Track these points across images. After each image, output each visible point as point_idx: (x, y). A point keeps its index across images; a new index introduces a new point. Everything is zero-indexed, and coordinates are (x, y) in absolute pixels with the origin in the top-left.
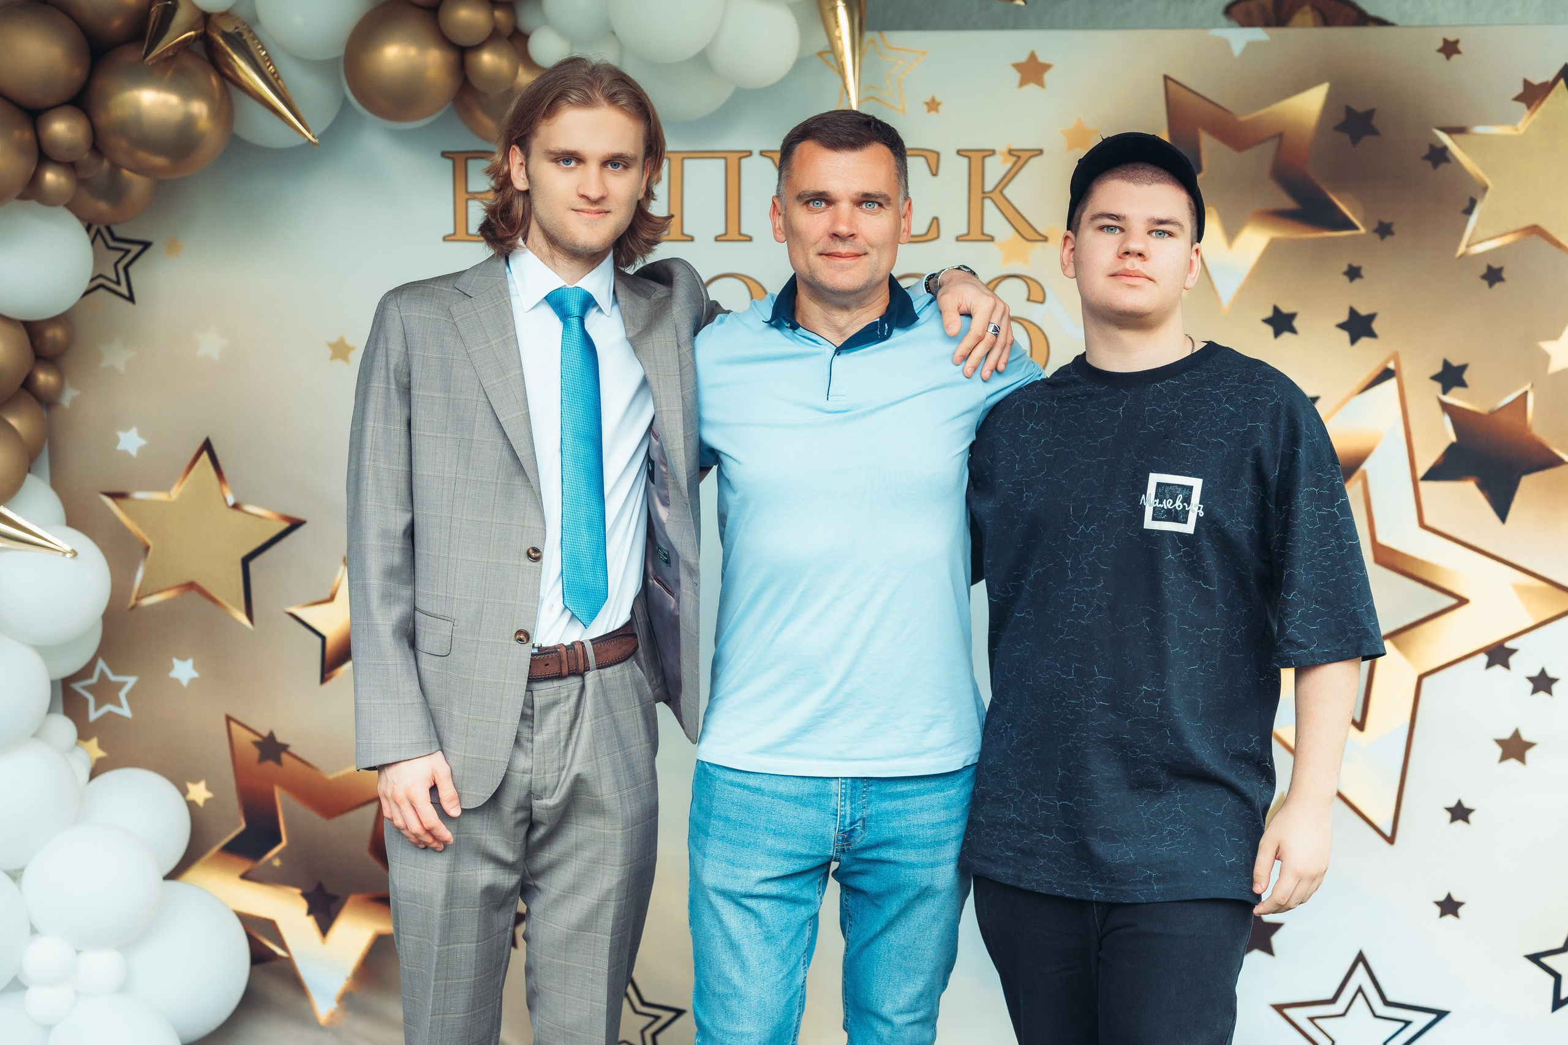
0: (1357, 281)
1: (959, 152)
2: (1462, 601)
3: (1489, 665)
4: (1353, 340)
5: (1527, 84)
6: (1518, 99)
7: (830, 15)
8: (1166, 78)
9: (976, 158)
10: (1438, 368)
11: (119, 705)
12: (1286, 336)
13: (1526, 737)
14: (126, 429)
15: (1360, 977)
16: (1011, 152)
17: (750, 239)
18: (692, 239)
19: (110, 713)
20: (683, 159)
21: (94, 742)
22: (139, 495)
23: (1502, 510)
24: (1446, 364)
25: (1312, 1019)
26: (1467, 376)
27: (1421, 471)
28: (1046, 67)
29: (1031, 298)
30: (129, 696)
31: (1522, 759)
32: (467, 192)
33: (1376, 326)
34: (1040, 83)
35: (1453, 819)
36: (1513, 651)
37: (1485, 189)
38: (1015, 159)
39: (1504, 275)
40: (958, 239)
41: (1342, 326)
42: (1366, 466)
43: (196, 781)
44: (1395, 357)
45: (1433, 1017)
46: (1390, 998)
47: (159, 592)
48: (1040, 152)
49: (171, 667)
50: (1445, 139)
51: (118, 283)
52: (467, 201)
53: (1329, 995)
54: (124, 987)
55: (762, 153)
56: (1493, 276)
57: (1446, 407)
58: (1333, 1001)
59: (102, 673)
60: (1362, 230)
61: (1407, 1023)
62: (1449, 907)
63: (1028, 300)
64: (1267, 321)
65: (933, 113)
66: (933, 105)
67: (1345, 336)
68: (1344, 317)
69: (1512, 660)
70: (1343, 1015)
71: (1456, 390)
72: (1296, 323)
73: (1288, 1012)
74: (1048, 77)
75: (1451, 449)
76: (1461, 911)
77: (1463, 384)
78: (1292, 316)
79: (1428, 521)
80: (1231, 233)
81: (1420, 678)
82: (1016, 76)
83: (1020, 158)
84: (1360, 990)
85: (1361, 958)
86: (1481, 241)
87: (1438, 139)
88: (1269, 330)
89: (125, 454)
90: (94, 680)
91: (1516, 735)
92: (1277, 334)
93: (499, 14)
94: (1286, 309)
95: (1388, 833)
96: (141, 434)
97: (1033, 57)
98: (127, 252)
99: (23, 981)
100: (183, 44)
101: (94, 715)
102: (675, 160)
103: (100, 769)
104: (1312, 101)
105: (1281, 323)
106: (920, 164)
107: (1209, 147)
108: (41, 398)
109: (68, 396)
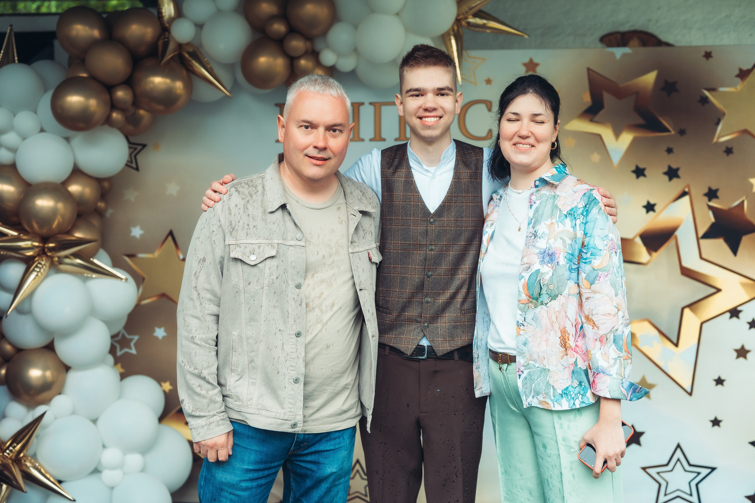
0: (671, 155)
2: (719, 290)
3: (731, 317)
4: (670, 179)
5: (741, 70)
6: (738, 76)
7: (448, 43)
8: (588, 69)
10: (706, 191)
11: (130, 348)
12: (642, 178)
13: (747, 348)
14: (135, 226)
15: (679, 454)
18: (385, 140)
19: (126, 353)
20: (380, 106)
21: (119, 366)
22: (141, 255)
23: (735, 251)
24: (710, 189)
25: (658, 473)
26: (719, 194)
27: (701, 234)
28: (537, 65)
30: (135, 345)
31: (745, 357)
33: (680, 173)
35: (717, 384)
36: (740, 311)
37: (724, 114)
39: (734, 150)
41: (665, 173)
42: (677, 233)
43: (165, 381)
44: (688, 186)
45: (709, 470)
46: (692, 462)
47: (149, 298)
49: (154, 331)
50: (707, 93)
51: (132, 162)
53: (665, 462)
54: (143, 470)
56: (729, 151)
57: (710, 208)
58: (667, 465)
59: (123, 336)
60: (673, 132)
61: (699, 473)
62: (716, 422)
64: (634, 172)
65: (489, 86)
66: (489, 82)
67: (666, 178)
68: (666, 169)
69: (741, 315)
70: (672, 471)
71: (714, 200)
72: (646, 172)
73: (648, 470)
74: (538, 69)
75: (713, 226)
76: (721, 424)
77: (717, 197)
78: (644, 170)
79: (704, 256)
80: (617, 134)
81: (702, 324)
82: (524, 69)
84: (678, 460)
85: (679, 446)
86: (723, 136)
87: (704, 94)
88: (634, 176)
89: (134, 237)
90: (119, 338)
91: (743, 347)
92: (638, 177)
93: (308, 44)
94: (641, 166)
95: (689, 390)
96: (142, 229)
97: (531, 61)
98: (136, 149)
99: (100, 468)
100: (172, 58)
101: (119, 353)
102: (377, 106)
103: (123, 376)
104: (650, 78)
105: (639, 172)
106: (483, 106)
107: (608, 98)
108: (100, 213)
109: (109, 212)
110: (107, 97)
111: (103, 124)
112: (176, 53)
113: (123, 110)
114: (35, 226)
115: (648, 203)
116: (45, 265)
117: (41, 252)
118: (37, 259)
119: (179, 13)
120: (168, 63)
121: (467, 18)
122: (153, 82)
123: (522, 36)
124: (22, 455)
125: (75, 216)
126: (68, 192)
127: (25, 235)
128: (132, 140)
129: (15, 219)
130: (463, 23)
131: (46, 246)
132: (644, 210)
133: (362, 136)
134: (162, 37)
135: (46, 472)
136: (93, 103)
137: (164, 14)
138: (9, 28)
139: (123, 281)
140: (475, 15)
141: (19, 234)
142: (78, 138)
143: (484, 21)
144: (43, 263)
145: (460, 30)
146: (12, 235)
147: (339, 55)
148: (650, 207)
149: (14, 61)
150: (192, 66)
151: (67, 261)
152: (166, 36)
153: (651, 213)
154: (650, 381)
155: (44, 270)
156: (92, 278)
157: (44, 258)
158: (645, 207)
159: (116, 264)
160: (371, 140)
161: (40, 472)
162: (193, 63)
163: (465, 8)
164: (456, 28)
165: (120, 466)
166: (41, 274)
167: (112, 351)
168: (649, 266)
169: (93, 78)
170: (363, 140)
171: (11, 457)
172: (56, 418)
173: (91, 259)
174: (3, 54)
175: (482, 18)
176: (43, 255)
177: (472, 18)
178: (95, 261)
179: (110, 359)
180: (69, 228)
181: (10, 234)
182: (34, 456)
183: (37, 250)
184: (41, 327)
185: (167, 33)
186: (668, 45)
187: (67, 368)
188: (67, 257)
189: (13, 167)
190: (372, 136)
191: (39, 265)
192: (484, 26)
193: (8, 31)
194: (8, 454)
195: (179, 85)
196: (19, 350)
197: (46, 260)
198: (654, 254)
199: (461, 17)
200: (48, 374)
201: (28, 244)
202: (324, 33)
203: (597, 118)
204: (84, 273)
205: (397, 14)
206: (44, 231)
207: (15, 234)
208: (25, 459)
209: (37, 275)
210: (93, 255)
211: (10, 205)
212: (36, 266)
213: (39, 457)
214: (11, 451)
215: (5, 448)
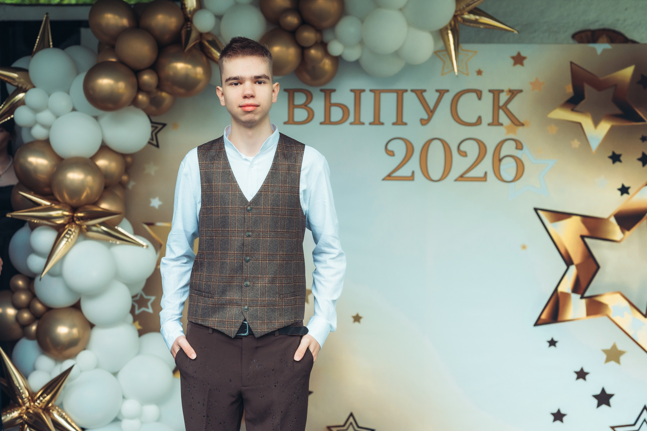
0: (645, 142)
1: (490, 91)
4: (644, 165)
7: (446, 37)
8: (571, 63)
9: (496, 93)
11: (147, 307)
12: (617, 163)
14: (154, 197)
15: (645, 415)
16: (510, 91)
17: (406, 124)
18: (383, 124)
19: (144, 312)
20: (380, 93)
21: (137, 323)
22: (159, 224)
28: (524, 58)
29: (518, 147)
30: (152, 305)
32: (294, 105)
34: (522, 64)
38: (510, 94)
40: (489, 125)
41: (639, 159)
48: (521, 91)
51: (153, 140)
52: (293, 108)
53: (633, 422)
54: (159, 420)
55: (412, 91)
58: (634, 425)
59: (141, 296)
63: (517, 148)
64: (610, 157)
65: (479, 76)
66: (479, 73)
67: (640, 163)
68: (640, 156)
72: (622, 158)
73: (616, 429)
74: (525, 62)
78: (620, 156)
80: (596, 123)
82: (512, 61)
83: (513, 93)
84: (645, 420)
85: (645, 408)
88: (610, 161)
89: (153, 208)
90: (138, 298)
92: (614, 162)
93: (318, 35)
94: (617, 152)
96: (160, 200)
97: (519, 54)
98: (156, 128)
99: (120, 418)
100: (194, 46)
101: (137, 312)
102: (377, 93)
103: (141, 333)
104: (628, 72)
105: (615, 158)
106: (474, 95)
107: (588, 89)
108: (123, 185)
109: (131, 184)
110: (135, 80)
111: (130, 105)
112: (198, 41)
113: (148, 93)
114: (66, 196)
115: (623, 186)
116: (74, 231)
117: (71, 220)
118: (67, 226)
119: (201, 5)
120: (190, 50)
121: (463, 14)
122: (176, 68)
123: (513, 32)
124: (50, 405)
125: (103, 188)
126: (97, 166)
127: (56, 204)
128: (155, 119)
129: (47, 190)
130: (459, 19)
131: (75, 215)
132: (619, 193)
133: (362, 120)
134: (185, 27)
135: (72, 421)
136: (121, 86)
137: (186, 6)
138: (45, 16)
139: (145, 247)
140: (470, 12)
141: (51, 204)
142: (106, 117)
143: (477, 17)
144: (73, 230)
145: (457, 25)
146: (45, 205)
147: (346, 45)
148: (624, 190)
149: (49, 46)
150: (211, 53)
151: (94, 228)
152: (189, 26)
153: (625, 195)
154: (620, 348)
155: (74, 236)
156: (116, 244)
157: (73, 226)
158: (619, 190)
159: (137, 232)
160: (371, 124)
161: (66, 421)
162: (212, 50)
163: (463, 5)
164: (453, 23)
165: (138, 416)
166: (71, 240)
167: (132, 311)
168: (622, 243)
169: (122, 62)
170: (363, 124)
171: (42, 406)
172: (81, 371)
173: (116, 227)
174: (39, 39)
175: (475, 14)
176: (73, 223)
177: (467, 15)
178: (120, 229)
179: (130, 318)
180: (97, 199)
181: (43, 203)
182: (61, 406)
183: (67, 218)
184: (70, 289)
185: (189, 23)
186: (633, 42)
187: (92, 326)
188: (94, 225)
189: (47, 142)
190: (372, 120)
191: (70, 232)
192: (476, 22)
193: (44, 19)
194: (39, 404)
195: (199, 70)
196: (49, 309)
197: (75, 227)
198: (627, 233)
199: (459, 13)
200: (75, 331)
201: (59, 213)
202: (333, 26)
203: (578, 108)
204: (109, 240)
205: (401, 10)
206: (74, 202)
207: (48, 203)
208: (53, 408)
209: (67, 241)
210: (118, 224)
211: (42, 177)
212: (67, 233)
213: (66, 407)
214: (41, 401)
215: (36, 398)
